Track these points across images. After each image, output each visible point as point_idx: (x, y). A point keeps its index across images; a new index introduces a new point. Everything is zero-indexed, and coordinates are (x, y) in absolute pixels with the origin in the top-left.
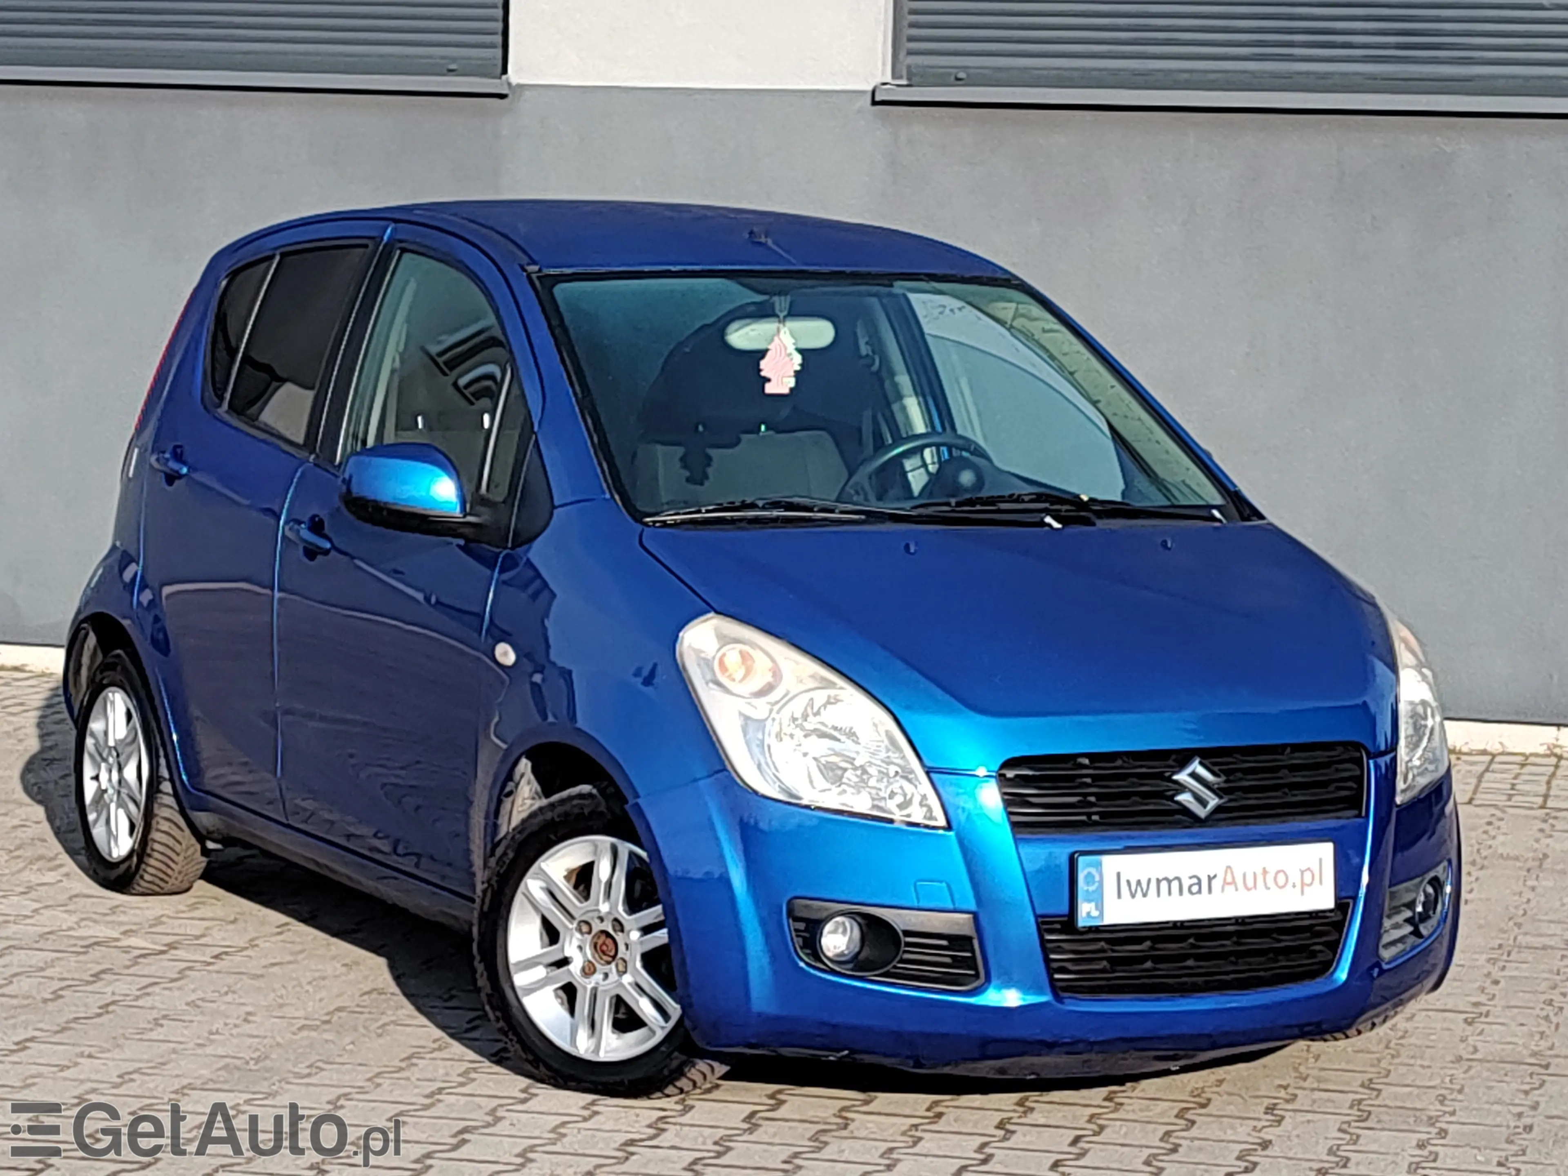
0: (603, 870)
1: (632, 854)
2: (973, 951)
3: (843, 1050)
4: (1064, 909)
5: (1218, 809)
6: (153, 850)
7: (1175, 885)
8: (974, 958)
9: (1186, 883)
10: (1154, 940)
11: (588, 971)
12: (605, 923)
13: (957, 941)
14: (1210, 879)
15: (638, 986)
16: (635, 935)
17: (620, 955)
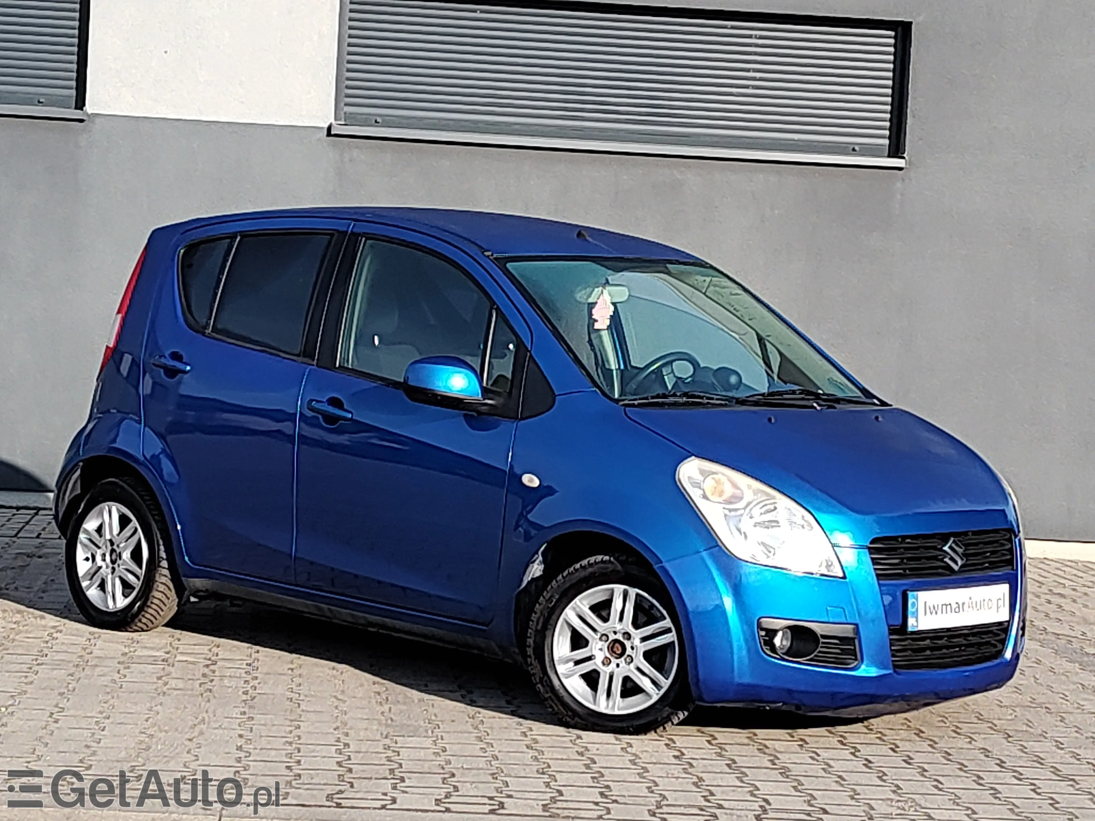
0: (617, 604)
1: (637, 595)
2: (855, 646)
3: (779, 702)
4: (900, 621)
5: (962, 566)
6: (152, 603)
7: (949, 607)
8: (855, 649)
9: (954, 606)
10: (931, 638)
11: (606, 662)
12: (618, 635)
13: (843, 640)
14: (963, 604)
15: (639, 669)
16: (637, 642)
17: (627, 653)
